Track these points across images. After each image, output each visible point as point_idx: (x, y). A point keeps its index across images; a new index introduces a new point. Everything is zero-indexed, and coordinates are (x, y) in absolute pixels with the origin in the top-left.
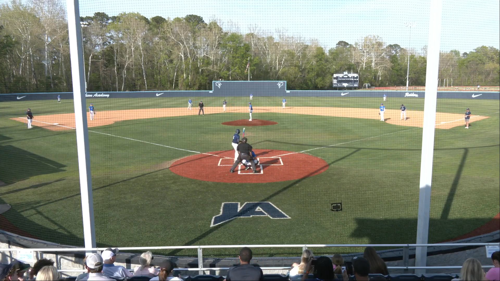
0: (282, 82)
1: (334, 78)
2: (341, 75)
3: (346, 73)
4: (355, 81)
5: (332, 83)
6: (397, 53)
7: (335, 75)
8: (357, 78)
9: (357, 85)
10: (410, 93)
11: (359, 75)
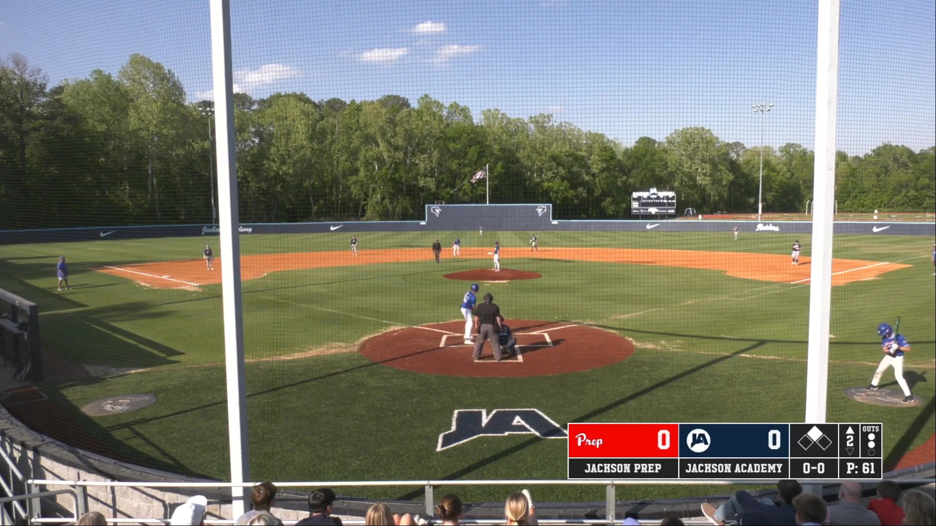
0: (543, 206)
1: (635, 199)
2: (645, 194)
3: (653, 190)
4: (670, 204)
5: (629, 208)
6: (738, 155)
7: (635, 195)
8: (673, 198)
9: (673, 211)
10: (765, 225)
11: (677, 193)
